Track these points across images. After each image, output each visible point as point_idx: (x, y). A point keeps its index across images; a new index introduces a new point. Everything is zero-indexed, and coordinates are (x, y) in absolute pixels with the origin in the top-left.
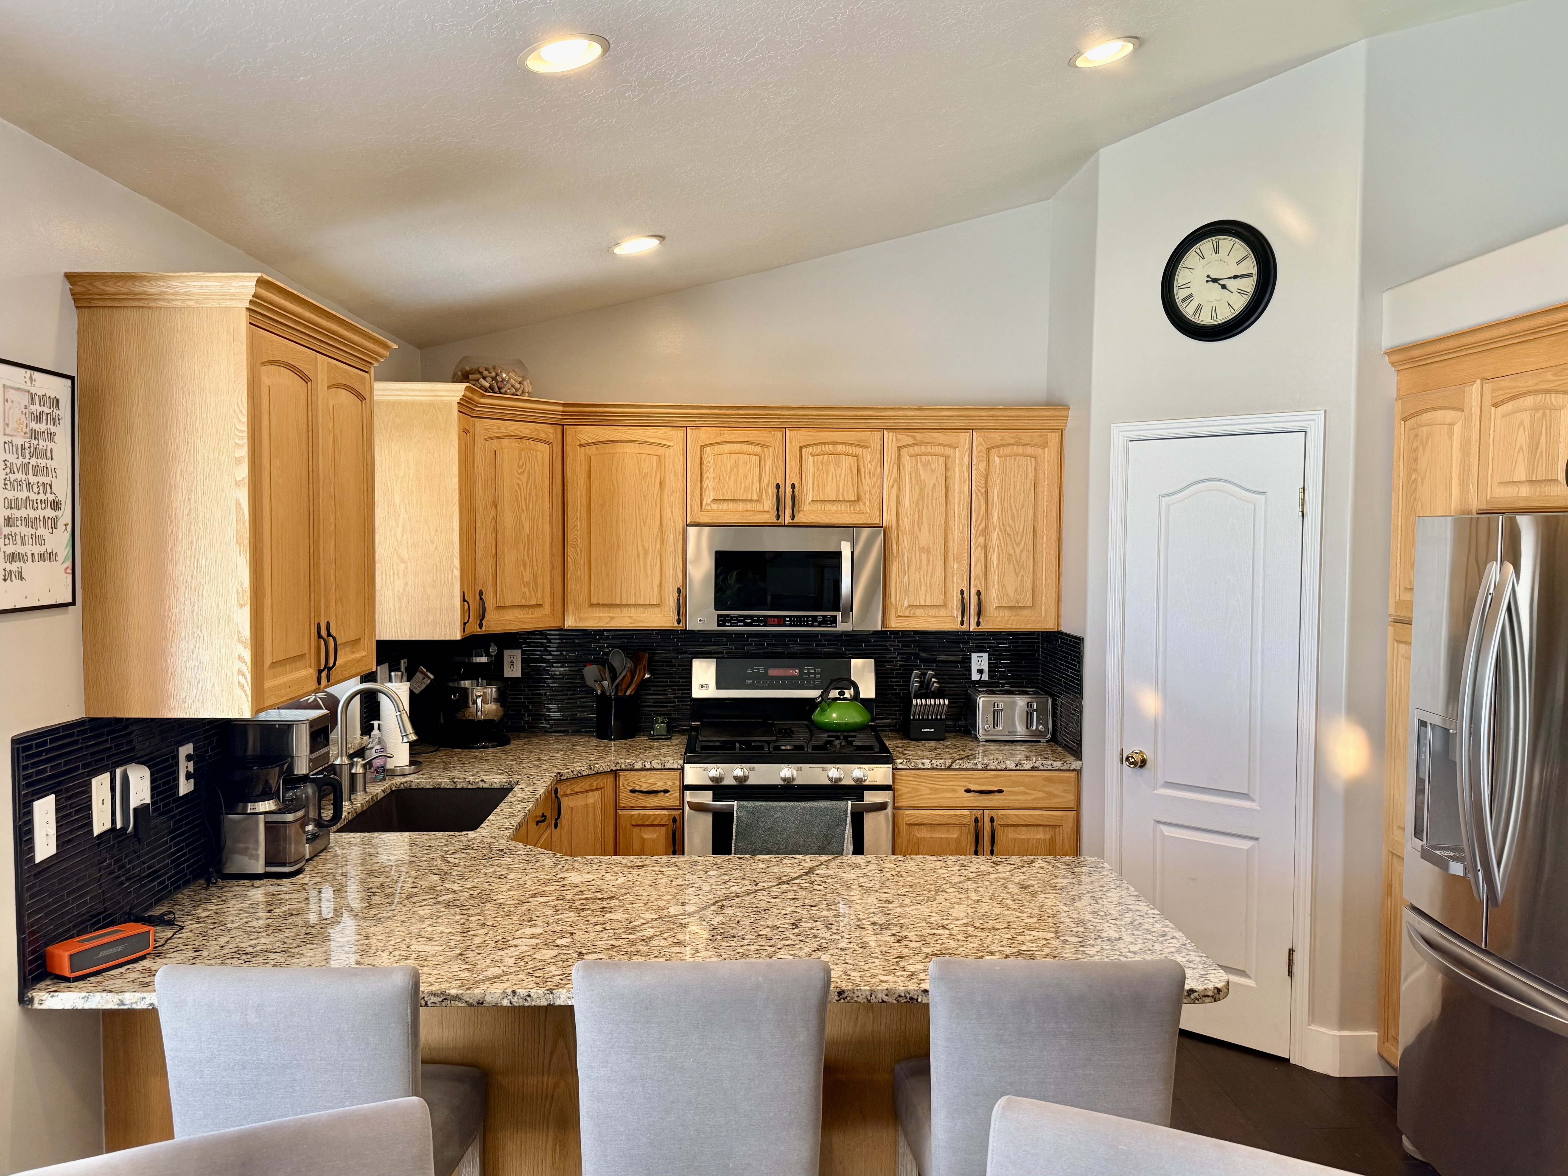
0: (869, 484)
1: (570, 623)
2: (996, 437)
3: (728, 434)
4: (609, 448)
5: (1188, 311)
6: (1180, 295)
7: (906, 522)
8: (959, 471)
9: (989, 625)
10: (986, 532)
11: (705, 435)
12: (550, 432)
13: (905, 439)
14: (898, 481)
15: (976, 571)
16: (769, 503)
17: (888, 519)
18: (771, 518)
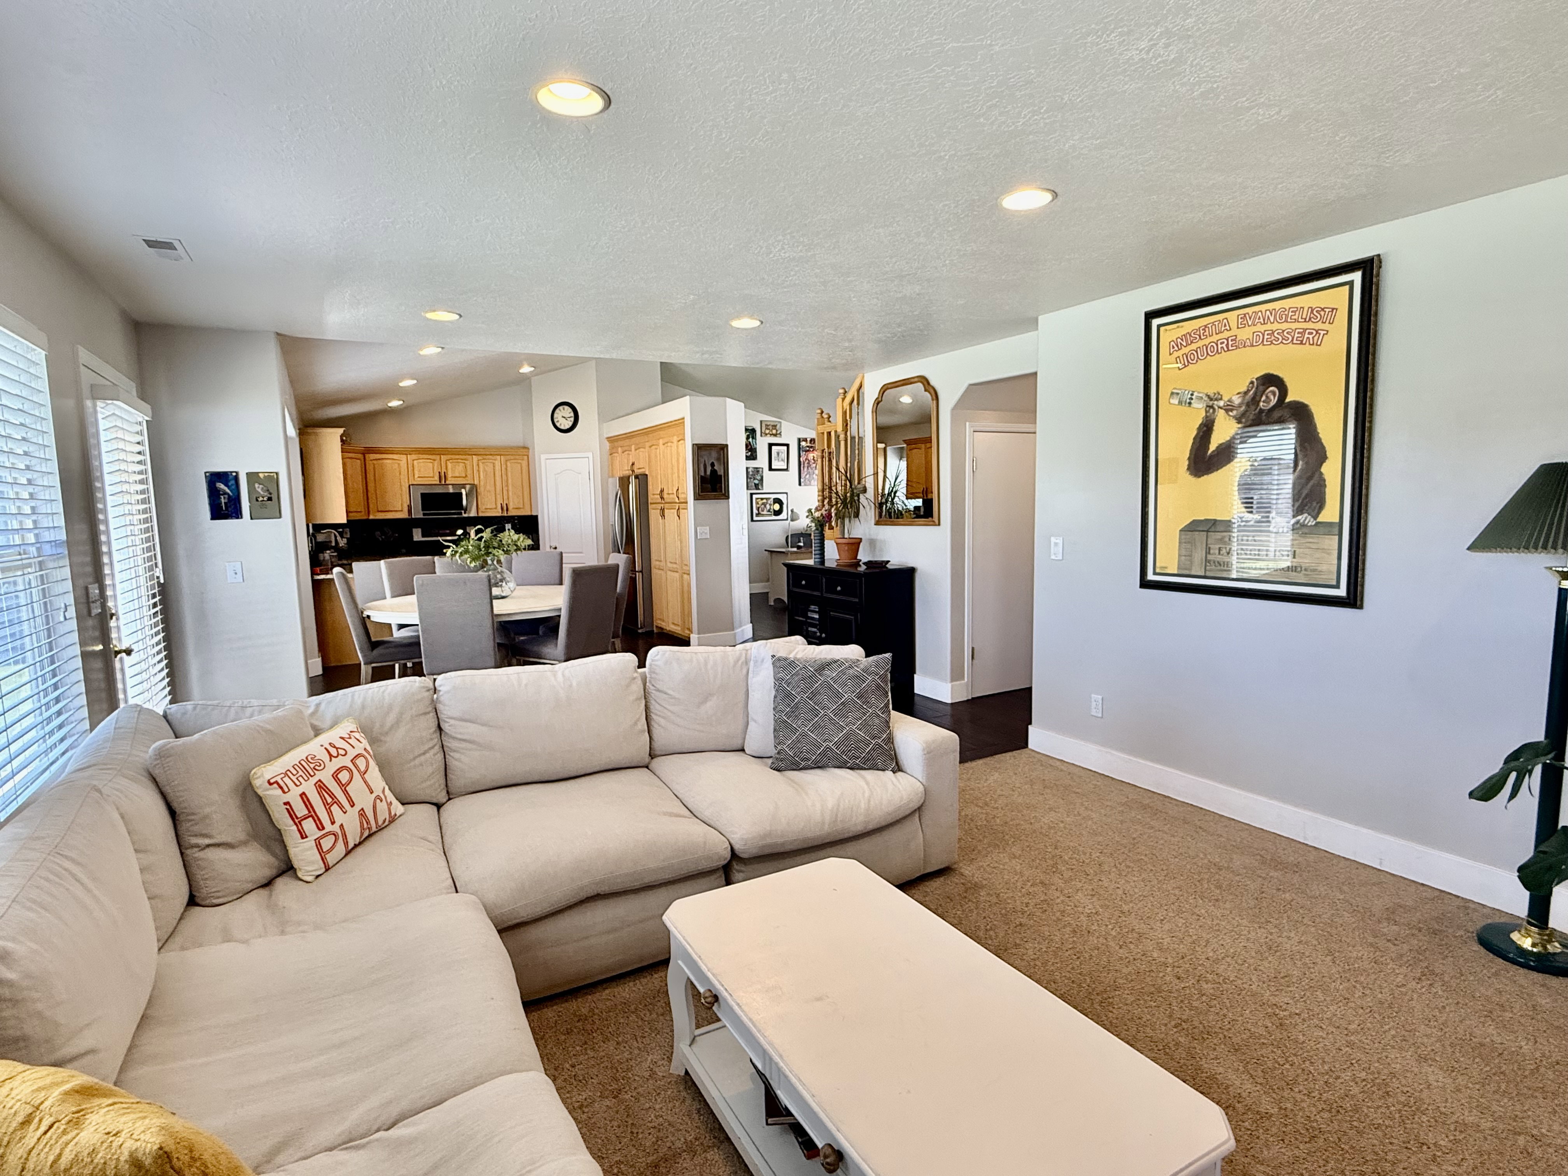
0: (469, 472)
1: (371, 517)
2: (508, 457)
3: (421, 456)
4: (380, 461)
5: (558, 425)
6: (555, 420)
7: (482, 483)
8: (498, 467)
9: (510, 514)
10: (507, 486)
11: (414, 456)
12: (360, 456)
13: (480, 458)
14: (479, 471)
15: (505, 497)
16: (437, 478)
17: (476, 482)
18: (438, 482)
